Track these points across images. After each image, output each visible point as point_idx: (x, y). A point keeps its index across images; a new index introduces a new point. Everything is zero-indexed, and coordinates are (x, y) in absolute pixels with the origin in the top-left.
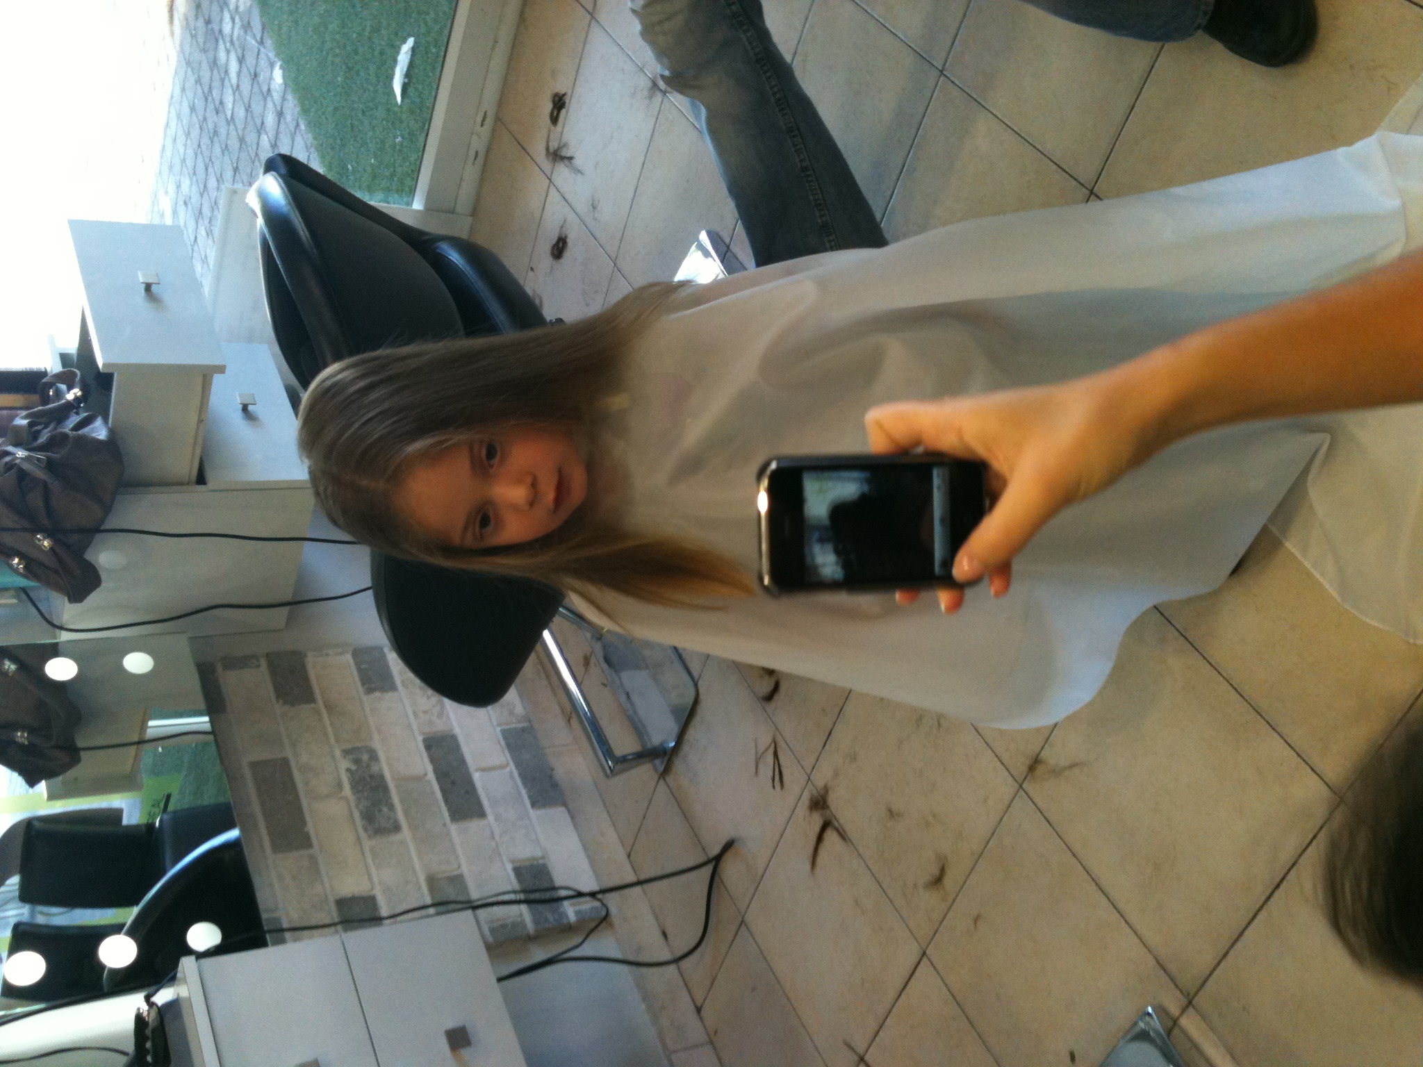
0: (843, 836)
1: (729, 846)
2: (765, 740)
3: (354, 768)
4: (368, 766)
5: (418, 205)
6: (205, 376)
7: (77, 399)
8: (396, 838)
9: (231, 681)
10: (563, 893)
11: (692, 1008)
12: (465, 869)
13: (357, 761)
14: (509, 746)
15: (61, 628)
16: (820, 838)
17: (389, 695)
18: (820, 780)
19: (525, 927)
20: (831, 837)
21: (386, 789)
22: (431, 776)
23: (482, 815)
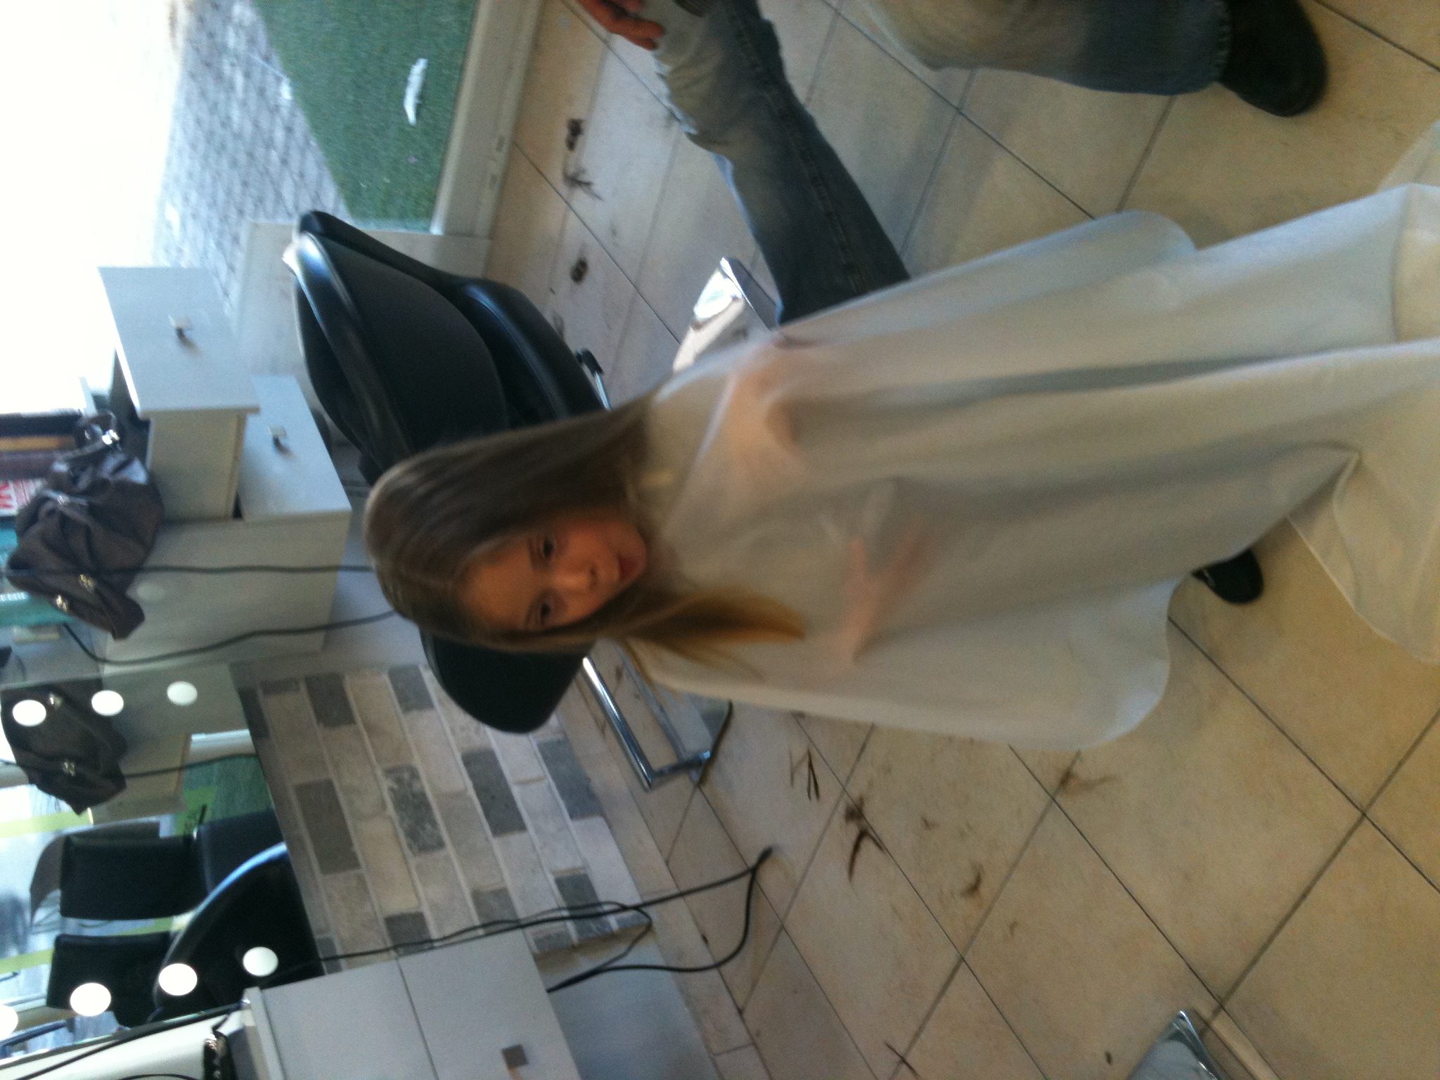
0: (879, 845)
1: (766, 855)
2: (800, 751)
3: (395, 787)
4: (410, 785)
5: (436, 230)
6: (239, 417)
7: (114, 442)
8: (440, 854)
9: (272, 706)
10: (606, 908)
11: (735, 1011)
12: (510, 884)
13: (399, 781)
14: (545, 758)
15: (105, 661)
16: (857, 848)
17: (427, 714)
18: (855, 792)
19: (569, 937)
20: (867, 845)
21: (428, 807)
22: (472, 792)
23: (522, 827)
